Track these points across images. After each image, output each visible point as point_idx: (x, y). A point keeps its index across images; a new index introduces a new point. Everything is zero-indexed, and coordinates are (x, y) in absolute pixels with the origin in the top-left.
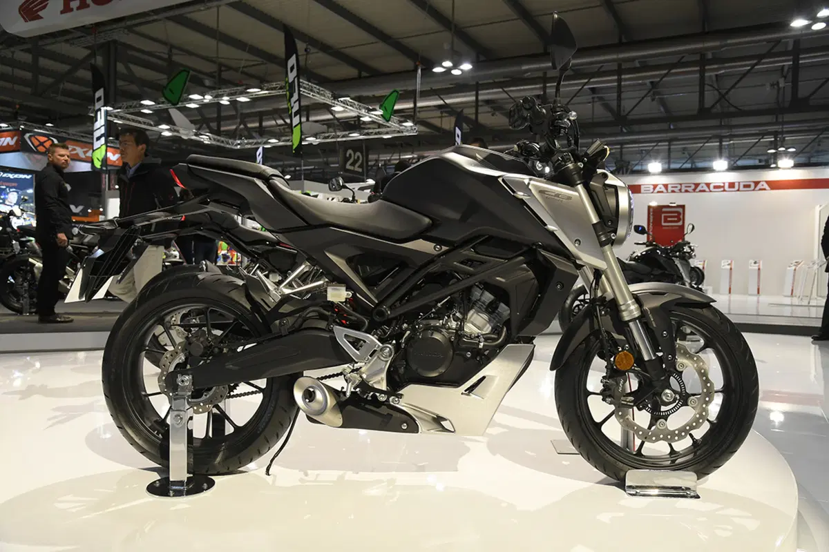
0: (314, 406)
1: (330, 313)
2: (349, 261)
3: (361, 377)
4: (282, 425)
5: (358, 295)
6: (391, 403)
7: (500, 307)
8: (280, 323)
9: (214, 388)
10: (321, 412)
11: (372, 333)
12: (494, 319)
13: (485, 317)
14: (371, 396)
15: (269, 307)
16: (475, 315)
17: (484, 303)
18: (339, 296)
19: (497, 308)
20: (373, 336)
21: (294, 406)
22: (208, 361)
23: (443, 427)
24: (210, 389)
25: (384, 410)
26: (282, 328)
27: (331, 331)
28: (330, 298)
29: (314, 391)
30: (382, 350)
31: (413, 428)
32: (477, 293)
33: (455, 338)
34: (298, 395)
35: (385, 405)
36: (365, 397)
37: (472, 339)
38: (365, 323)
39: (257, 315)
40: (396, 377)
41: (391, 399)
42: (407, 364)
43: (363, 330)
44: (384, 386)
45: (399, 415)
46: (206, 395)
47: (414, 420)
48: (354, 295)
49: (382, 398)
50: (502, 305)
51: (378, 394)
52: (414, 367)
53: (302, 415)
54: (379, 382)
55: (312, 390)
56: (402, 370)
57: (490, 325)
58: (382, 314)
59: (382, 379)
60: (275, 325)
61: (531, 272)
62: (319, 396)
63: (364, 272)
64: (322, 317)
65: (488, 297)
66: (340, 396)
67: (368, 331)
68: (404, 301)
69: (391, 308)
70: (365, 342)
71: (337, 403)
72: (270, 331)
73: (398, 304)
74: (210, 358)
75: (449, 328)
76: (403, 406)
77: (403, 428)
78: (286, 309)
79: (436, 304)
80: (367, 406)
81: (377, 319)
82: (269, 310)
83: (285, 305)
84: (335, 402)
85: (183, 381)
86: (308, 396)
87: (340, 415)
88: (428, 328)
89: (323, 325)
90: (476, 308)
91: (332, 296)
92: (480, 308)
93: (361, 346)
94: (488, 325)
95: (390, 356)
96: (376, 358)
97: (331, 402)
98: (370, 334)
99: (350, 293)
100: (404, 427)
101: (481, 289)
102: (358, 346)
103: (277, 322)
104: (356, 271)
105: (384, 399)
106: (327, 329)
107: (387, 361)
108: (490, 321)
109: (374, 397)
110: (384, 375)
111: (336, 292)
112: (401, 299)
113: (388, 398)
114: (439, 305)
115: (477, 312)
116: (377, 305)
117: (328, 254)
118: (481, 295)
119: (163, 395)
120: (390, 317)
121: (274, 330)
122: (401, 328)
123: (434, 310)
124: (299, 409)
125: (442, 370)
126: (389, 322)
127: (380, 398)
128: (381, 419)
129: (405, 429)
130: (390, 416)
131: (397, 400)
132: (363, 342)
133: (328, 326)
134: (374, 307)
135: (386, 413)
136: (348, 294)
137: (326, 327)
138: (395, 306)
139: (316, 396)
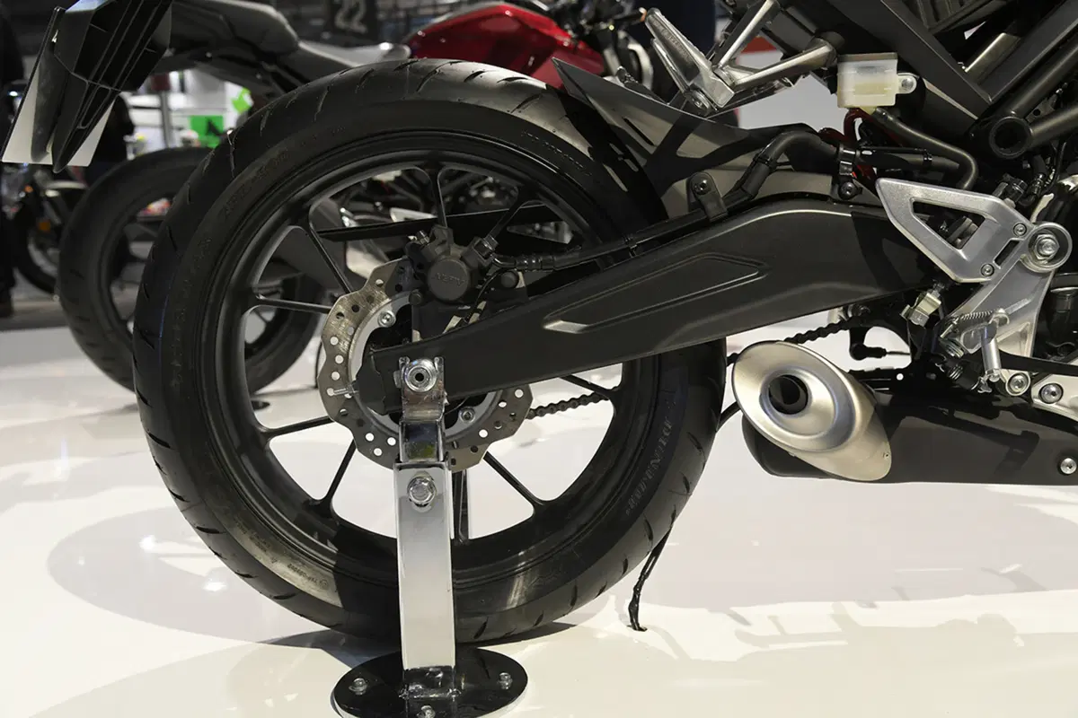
0: (805, 423)
5: (930, 85)
6: (1038, 402)
8: (689, 186)
9: (490, 396)
11: (999, 192)
15: (650, 143)
20: (1002, 198)
22: (475, 317)
24: (479, 399)
25: (1008, 423)
28: (853, 98)
30: (1035, 240)
35: (1016, 408)
36: (975, 386)
38: (967, 165)
39: (609, 170)
41: (1037, 389)
43: (966, 185)
45: (1053, 433)
46: (467, 418)
49: (1017, 386)
51: (1007, 375)
54: (1016, 340)
58: (1014, 134)
59: (1026, 331)
60: (677, 194)
62: (822, 395)
68: (1052, 100)
70: (979, 219)
71: (876, 412)
74: (482, 306)
76: (1070, 407)
77: (1068, 471)
78: (697, 146)
80: (959, 415)
81: (1000, 151)
82: (651, 150)
83: (691, 135)
84: (872, 410)
85: (420, 377)
87: (886, 447)
95: (1059, 258)
96: (1012, 266)
97: (862, 408)
98: (992, 193)
99: (911, 79)
100: (1069, 467)
102: (959, 232)
103: (681, 186)
105: (1021, 390)
106: (836, 196)
107: (1045, 276)
110: (1033, 318)
111: (868, 79)
113: (1031, 386)
116: (988, 112)
119: (335, 424)
121: (674, 211)
127: (1012, 387)
128: (1006, 449)
129: (1068, 475)
130: (1030, 438)
131: (1053, 389)
132: (974, 222)
133: (837, 186)
134: (976, 118)
135: (1018, 432)
136: (904, 84)
137: (832, 189)
138: (1038, 112)
139: (811, 398)
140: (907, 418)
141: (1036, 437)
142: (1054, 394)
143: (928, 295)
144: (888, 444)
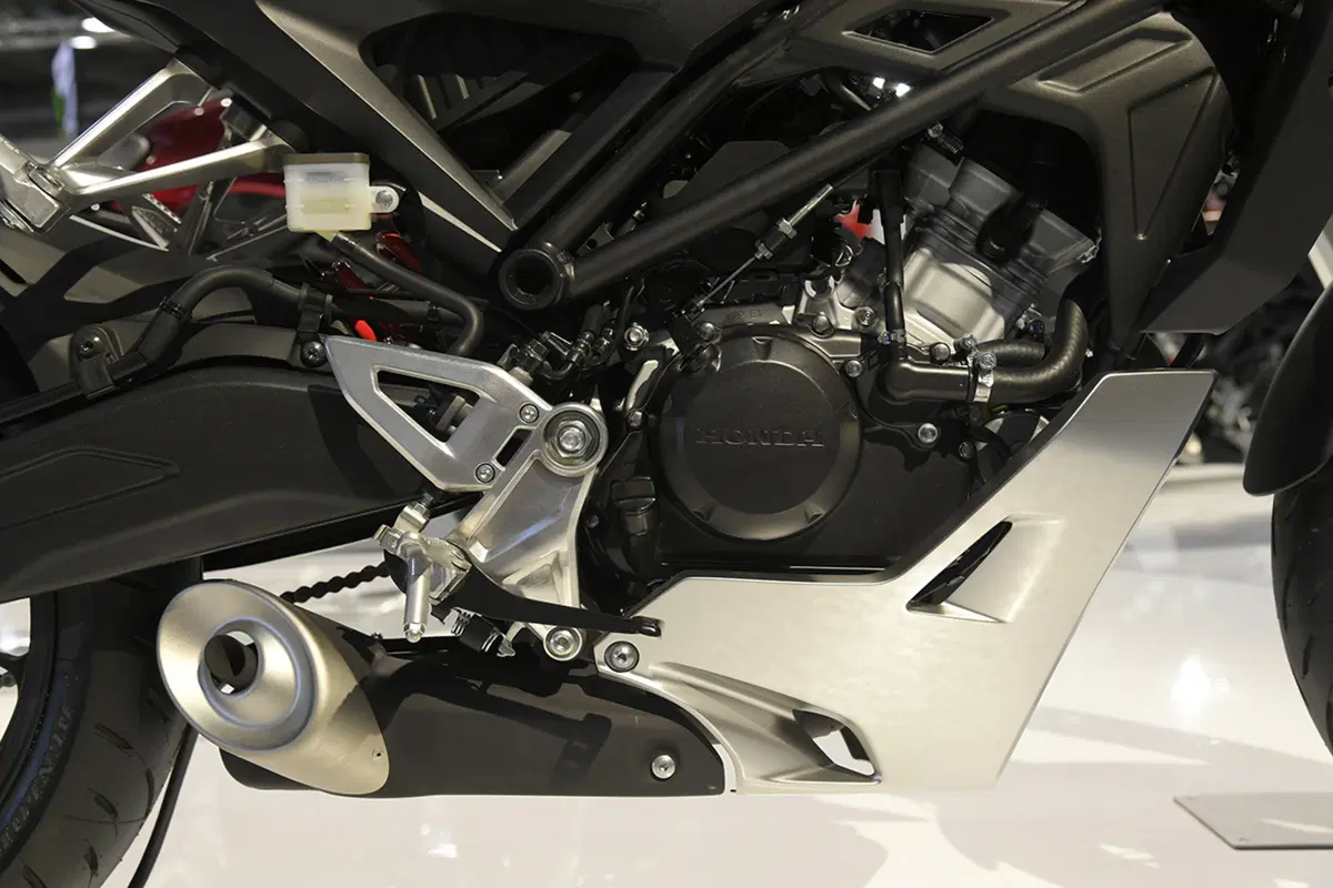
0: (256, 708)
1: (304, 292)
2: (377, 50)
3: (468, 557)
4: (113, 811)
5: (426, 202)
6: (604, 669)
7: (1037, 232)
8: (73, 347)
10: (290, 732)
11: (505, 359)
12: (1015, 280)
13: (973, 274)
14: (516, 644)
15: (18, 279)
16: (933, 274)
17: (968, 216)
18: (342, 206)
19: (1027, 234)
20: (508, 369)
21: (166, 719)
23: (823, 760)
25: (571, 702)
26: (85, 367)
27: (320, 368)
28: (300, 217)
29: (253, 647)
30: (552, 430)
31: (702, 775)
32: (935, 178)
33: (867, 367)
34: (180, 667)
35: (574, 680)
36: (487, 646)
37: (939, 364)
38: (467, 320)
40: (617, 557)
41: (600, 651)
42: (663, 488)
43: (463, 348)
44: (567, 593)
45: (638, 718)
47: (705, 739)
48: (410, 201)
49: (563, 646)
50: (1050, 221)
51: (542, 630)
52: (696, 500)
53: (205, 759)
54: (544, 579)
55: (243, 638)
56: (640, 523)
57: (999, 311)
58: (537, 275)
59: (557, 565)
60: (53, 357)
61: (1193, 44)
62: (277, 661)
63: (446, 98)
64: (271, 312)
65: (985, 189)
66: (369, 658)
67: (486, 351)
68: (630, 226)
69: (573, 251)
70: (472, 398)
71: (363, 684)
72: (29, 386)
73: (603, 235)
75: (832, 330)
76: (655, 677)
77: (660, 774)
78: (99, 286)
79: (773, 223)
80: (496, 690)
81: (519, 298)
82: (16, 290)
83: (96, 269)
84: (351, 683)
86: (227, 670)
87: (377, 741)
88: (739, 333)
89: (277, 344)
90: (933, 241)
91: (310, 207)
92: (954, 240)
93: (456, 421)
94: (990, 313)
95: (590, 453)
96: (526, 467)
97: (331, 682)
98: (494, 361)
99: (389, 192)
100: (664, 767)
101: (954, 159)
102: (447, 417)
103: (60, 344)
104: (411, 98)
105: (571, 653)
106: (297, 362)
107: (578, 480)
108: (996, 296)
109: (527, 642)
110: (565, 546)
111: (322, 191)
112: (616, 214)
113: (588, 649)
114: (786, 226)
115: (943, 258)
116: (513, 242)
117: (272, 14)
118: (957, 183)
120: (575, 290)
121: (45, 382)
122: (621, 343)
123: (763, 252)
124: (189, 733)
125: (816, 508)
126: (569, 317)
127: (552, 647)
128: (561, 742)
129: (664, 780)
130: (598, 724)
131: (625, 650)
132: (467, 401)
133: (299, 347)
134: (499, 250)
135: (579, 716)
136: (379, 198)
137: (292, 352)
138: (593, 244)
139: (263, 665)
140: (414, 696)
141: (604, 723)
142: (623, 657)
143: (407, 509)
144: (380, 736)
